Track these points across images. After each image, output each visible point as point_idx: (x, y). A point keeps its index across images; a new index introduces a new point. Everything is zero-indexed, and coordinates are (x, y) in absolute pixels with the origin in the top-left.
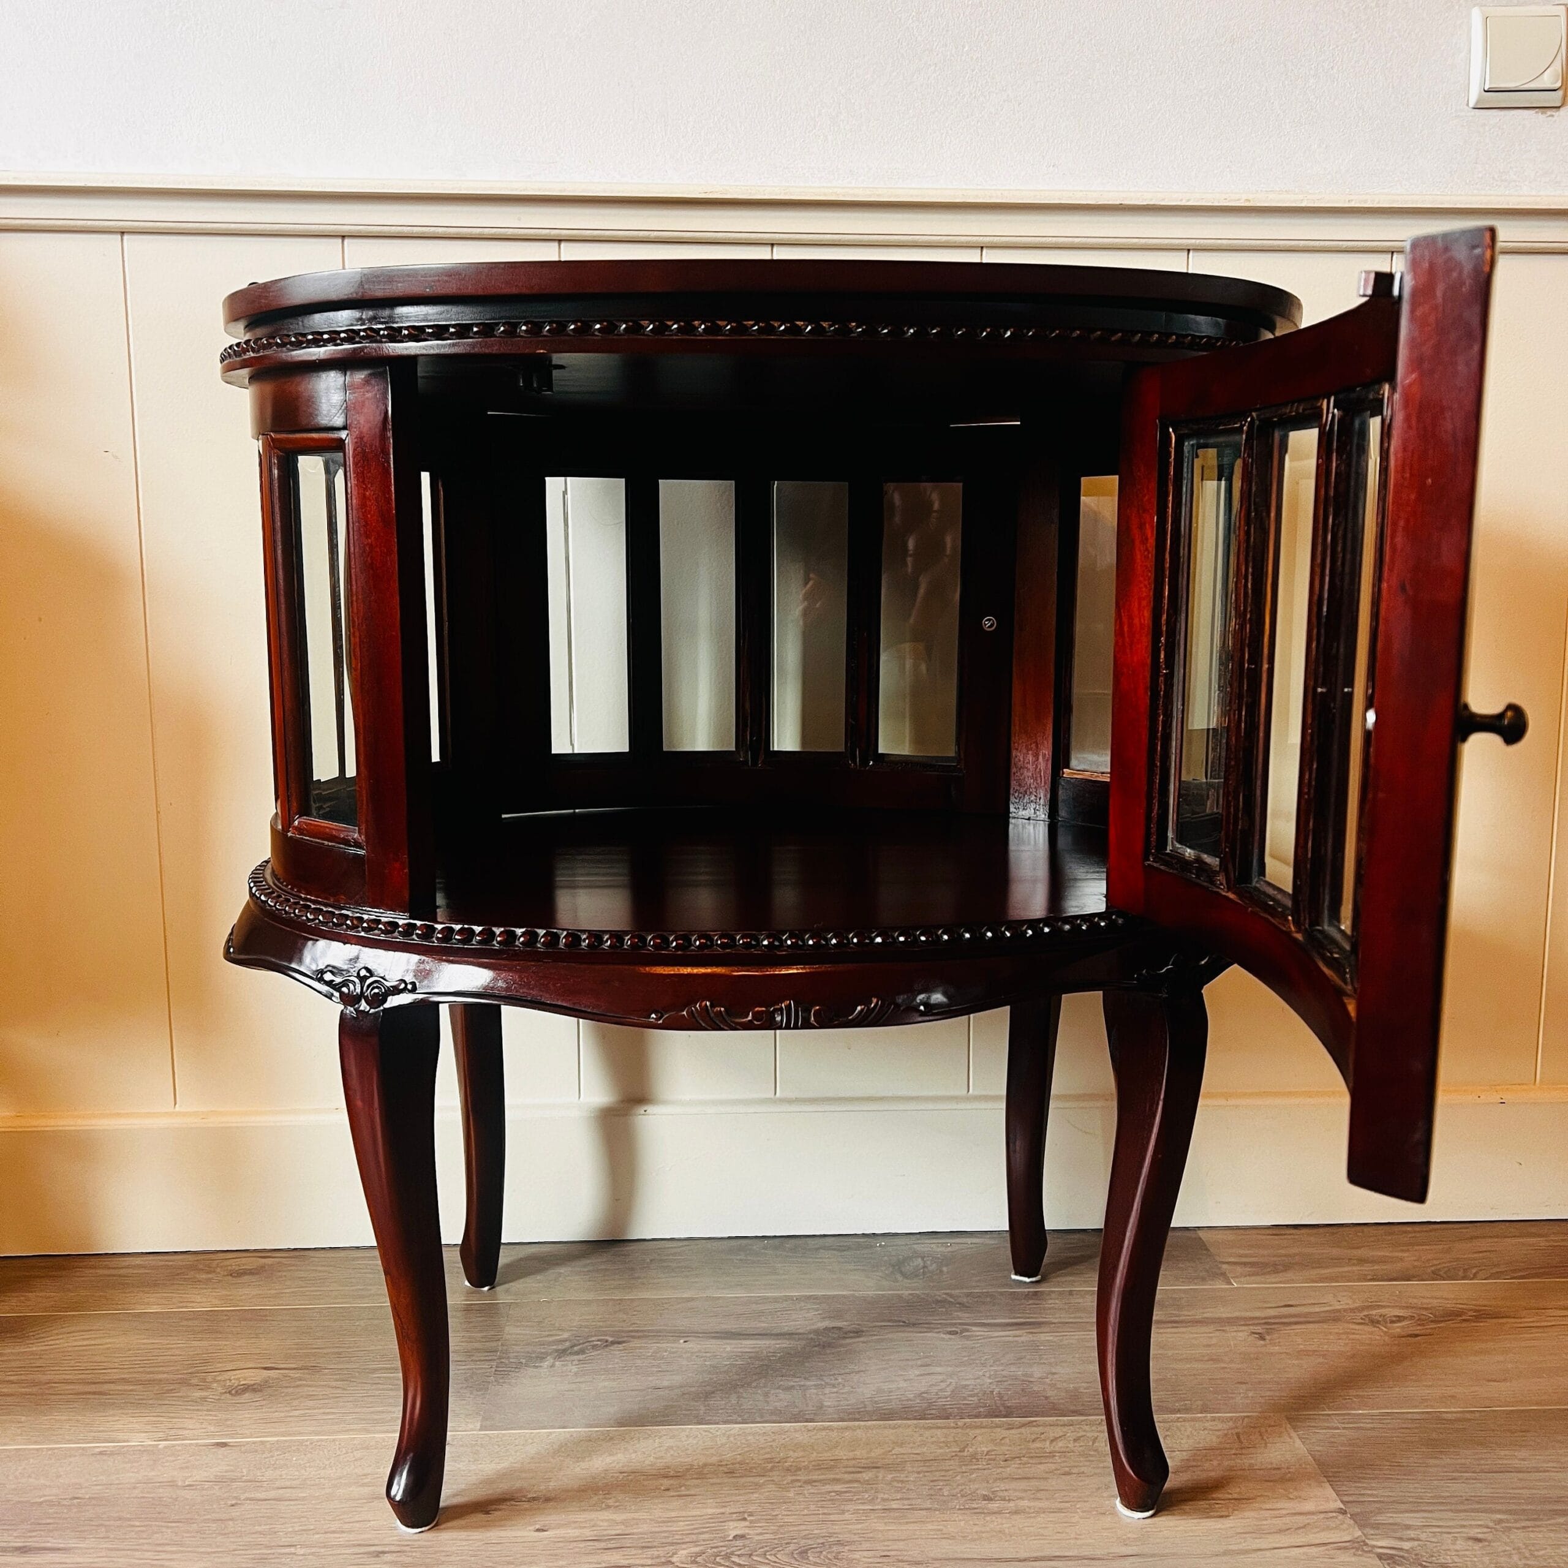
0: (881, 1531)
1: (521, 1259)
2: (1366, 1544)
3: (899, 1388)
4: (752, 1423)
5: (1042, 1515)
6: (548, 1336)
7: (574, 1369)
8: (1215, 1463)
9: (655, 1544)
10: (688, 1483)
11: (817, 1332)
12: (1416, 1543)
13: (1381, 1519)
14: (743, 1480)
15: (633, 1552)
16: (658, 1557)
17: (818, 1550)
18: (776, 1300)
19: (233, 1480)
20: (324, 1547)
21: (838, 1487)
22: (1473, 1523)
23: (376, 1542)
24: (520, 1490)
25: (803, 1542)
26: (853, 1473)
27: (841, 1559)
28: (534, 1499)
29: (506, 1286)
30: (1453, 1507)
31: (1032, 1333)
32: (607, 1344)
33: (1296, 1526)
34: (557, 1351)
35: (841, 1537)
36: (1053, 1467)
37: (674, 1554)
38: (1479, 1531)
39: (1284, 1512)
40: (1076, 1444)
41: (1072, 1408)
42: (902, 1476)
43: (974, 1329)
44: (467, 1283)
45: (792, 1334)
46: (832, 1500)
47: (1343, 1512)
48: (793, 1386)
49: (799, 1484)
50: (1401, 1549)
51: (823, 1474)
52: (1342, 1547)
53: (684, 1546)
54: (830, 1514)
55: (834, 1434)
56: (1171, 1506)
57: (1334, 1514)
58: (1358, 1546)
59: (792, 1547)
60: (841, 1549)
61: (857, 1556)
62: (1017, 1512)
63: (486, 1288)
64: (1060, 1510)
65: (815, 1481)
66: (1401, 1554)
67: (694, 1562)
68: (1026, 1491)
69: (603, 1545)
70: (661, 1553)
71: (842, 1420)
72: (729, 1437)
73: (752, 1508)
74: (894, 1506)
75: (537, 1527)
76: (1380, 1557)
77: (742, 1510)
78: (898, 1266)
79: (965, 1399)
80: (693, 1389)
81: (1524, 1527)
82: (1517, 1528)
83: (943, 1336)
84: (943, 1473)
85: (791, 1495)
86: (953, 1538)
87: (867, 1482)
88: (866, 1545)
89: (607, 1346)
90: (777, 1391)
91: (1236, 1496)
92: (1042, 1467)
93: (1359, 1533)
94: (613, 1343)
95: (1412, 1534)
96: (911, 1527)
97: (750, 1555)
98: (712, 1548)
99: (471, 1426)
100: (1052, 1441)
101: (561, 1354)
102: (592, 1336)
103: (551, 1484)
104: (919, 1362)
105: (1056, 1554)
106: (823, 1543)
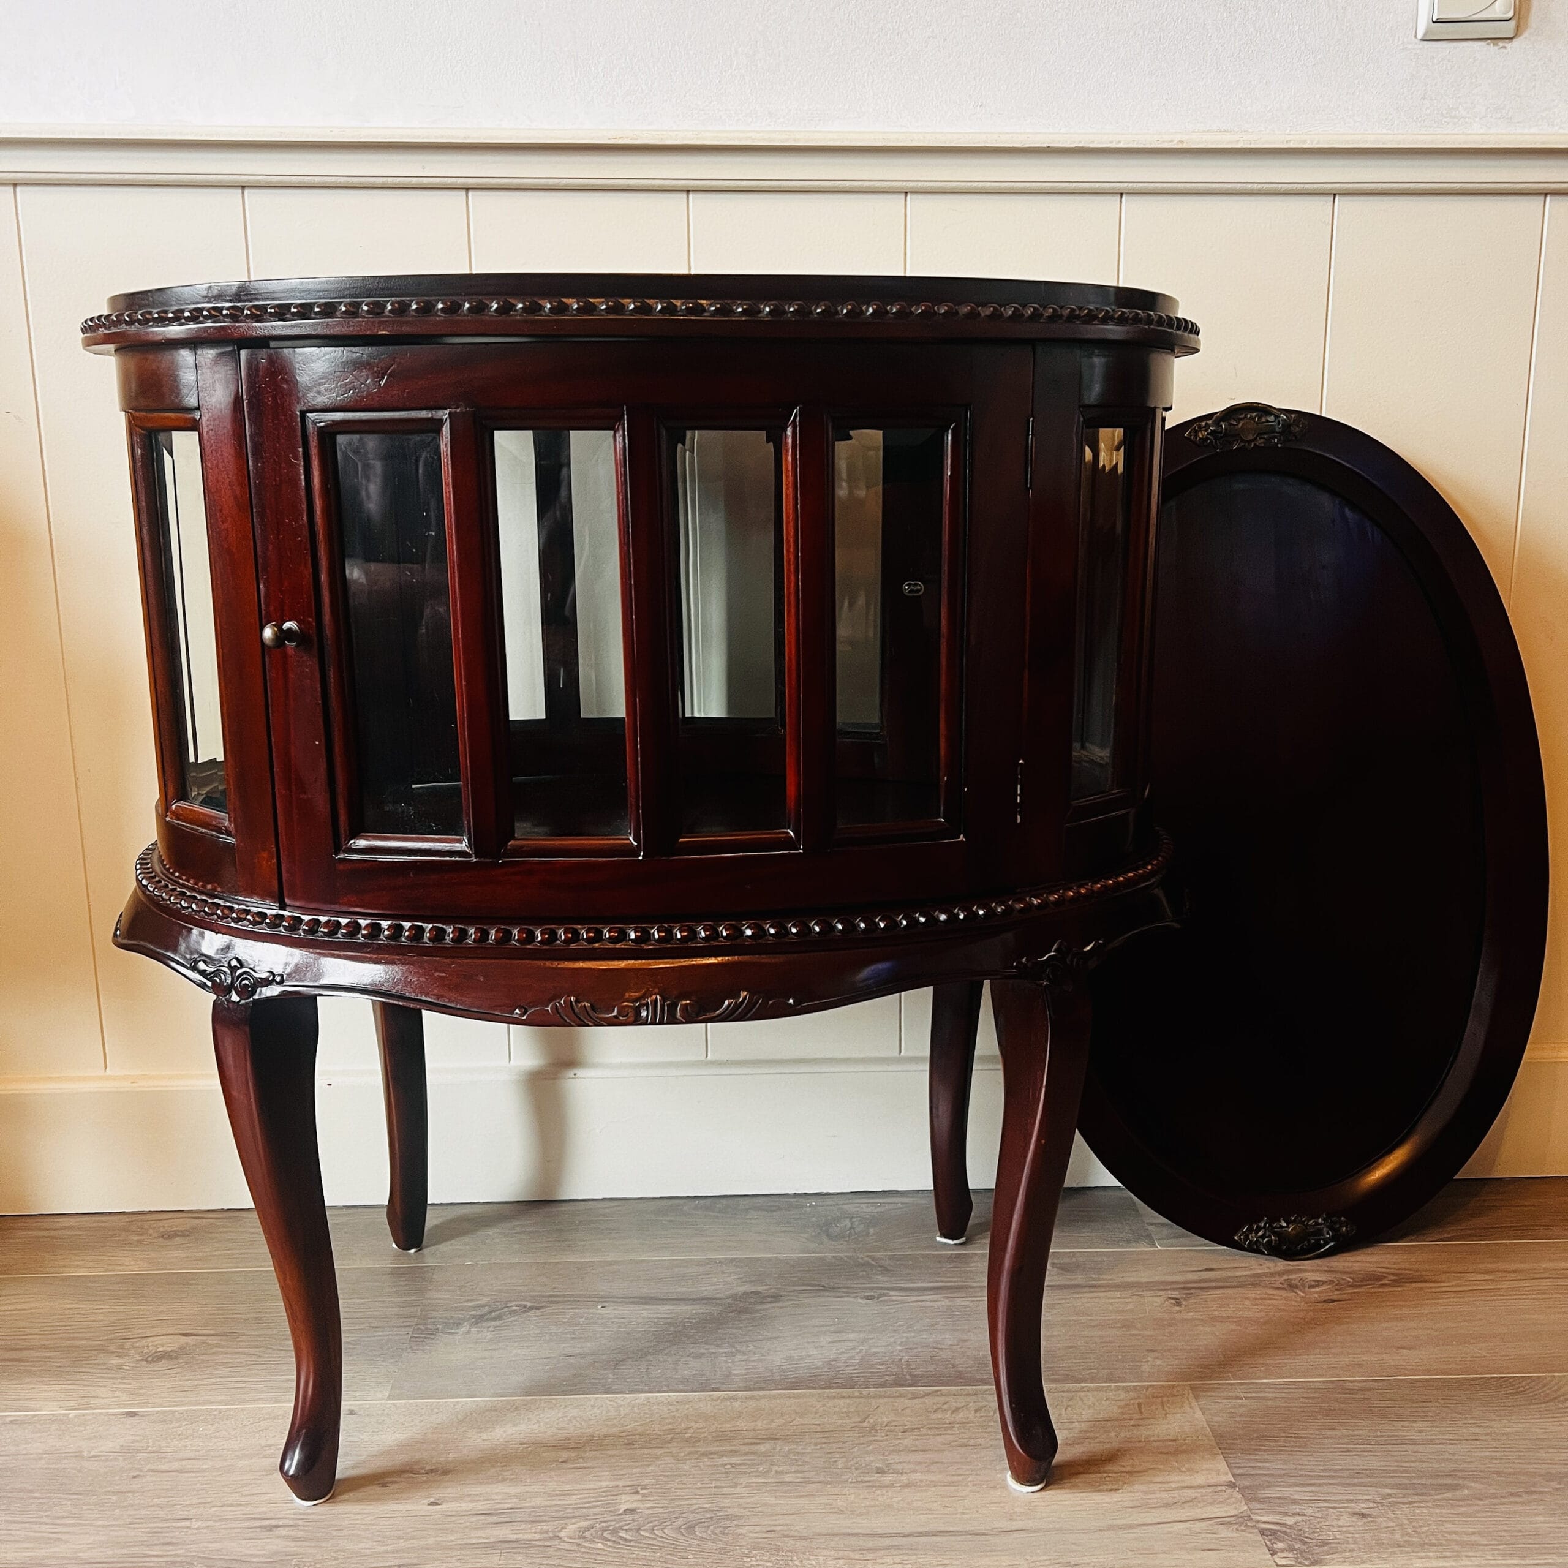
0: (771, 1505)
1: (452, 1221)
2: (1250, 1519)
3: (809, 1356)
4: (659, 1392)
5: (933, 1489)
6: (468, 1301)
7: (489, 1335)
8: (1113, 1434)
9: (546, 1518)
10: (587, 1455)
11: (735, 1297)
12: (1300, 1518)
13: (1271, 1492)
14: (639, 1452)
15: (523, 1526)
16: (547, 1532)
17: (706, 1524)
18: (699, 1263)
19: (138, 1451)
21: (735, 1460)
22: (1360, 1497)
23: (268, 1516)
24: (417, 1463)
25: (692, 1516)
26: (751, 1444)
27: (727, 1534)
28: (432, 1471)
29: (433, 1248)
30: (1343, 1481)
31: (948, 1298)
32: (526, 1309)
33: (1183, 1500)
34: (474, 1317)
35: (730, 1511)
36: (951, 1438)
37: (563, 1528)
38: (1363, 1505)
39: (1173, 1485)
40: (978, 1415)
41: (978, 1377)
42: (799, 1449)
43: (892, 1293)
44: (394, 1245)
45: (711, 1299)
46: (727, 1473)
47: (1232, 1485)
48: (703, 1354)
49: (696, 1456)
50: (1285, 1525)
51: (721, 1446)
52: (1224, 1522)
53: (573, 1520)
54: (723, 1487)
55: (737, 1404)
56: (1061, 1480)
57: (1223, 1488)
58: (1242, 1521)
59: (680, 1522)
60: (728, 1523)
61: (743, 1531)
62: (907, 1486)
63: (413, 1251)
64: (951, 1484)
65: (712, 1454)
66: (1284, 1529)
67: (582, 1537)
68: (920, 1463)
69: (494, 1519)
70: (550, 1528)
71: (750, 1390)
72: (633, 1407)
73: (646, 1482)
74: (787, 1480)
75: (432, 1500)
76: (1264, 1532)
77: (635, 1483)
78: (825, 1229)
79: (872, 1366)
80: (604, 1357)
81: (1411, 1503)
82: (1403, 1503)
83: (860, 1300)
84: (840, 1445)
85: (687, 1467)
86: (841, 1512)
87: (765, 1454)
88: (754, 1520)
89: (525, 1311)
90: (688, 1359)
91: (1128, 1469)
92: (939, 1439)
93: (1246, 1508)
94: (531, 1308)
95: (1297, 1508)
96: (801, 1501)
97: (638, 1530)
98: (601, 1522)
99: (380, 1395)
100: (953, 1412)
101: (480, 1319)
102: (511, 1301)
103: (451, 1455)
104: (832, 1329)
105: (942, 1529)
106: (711, 1518)
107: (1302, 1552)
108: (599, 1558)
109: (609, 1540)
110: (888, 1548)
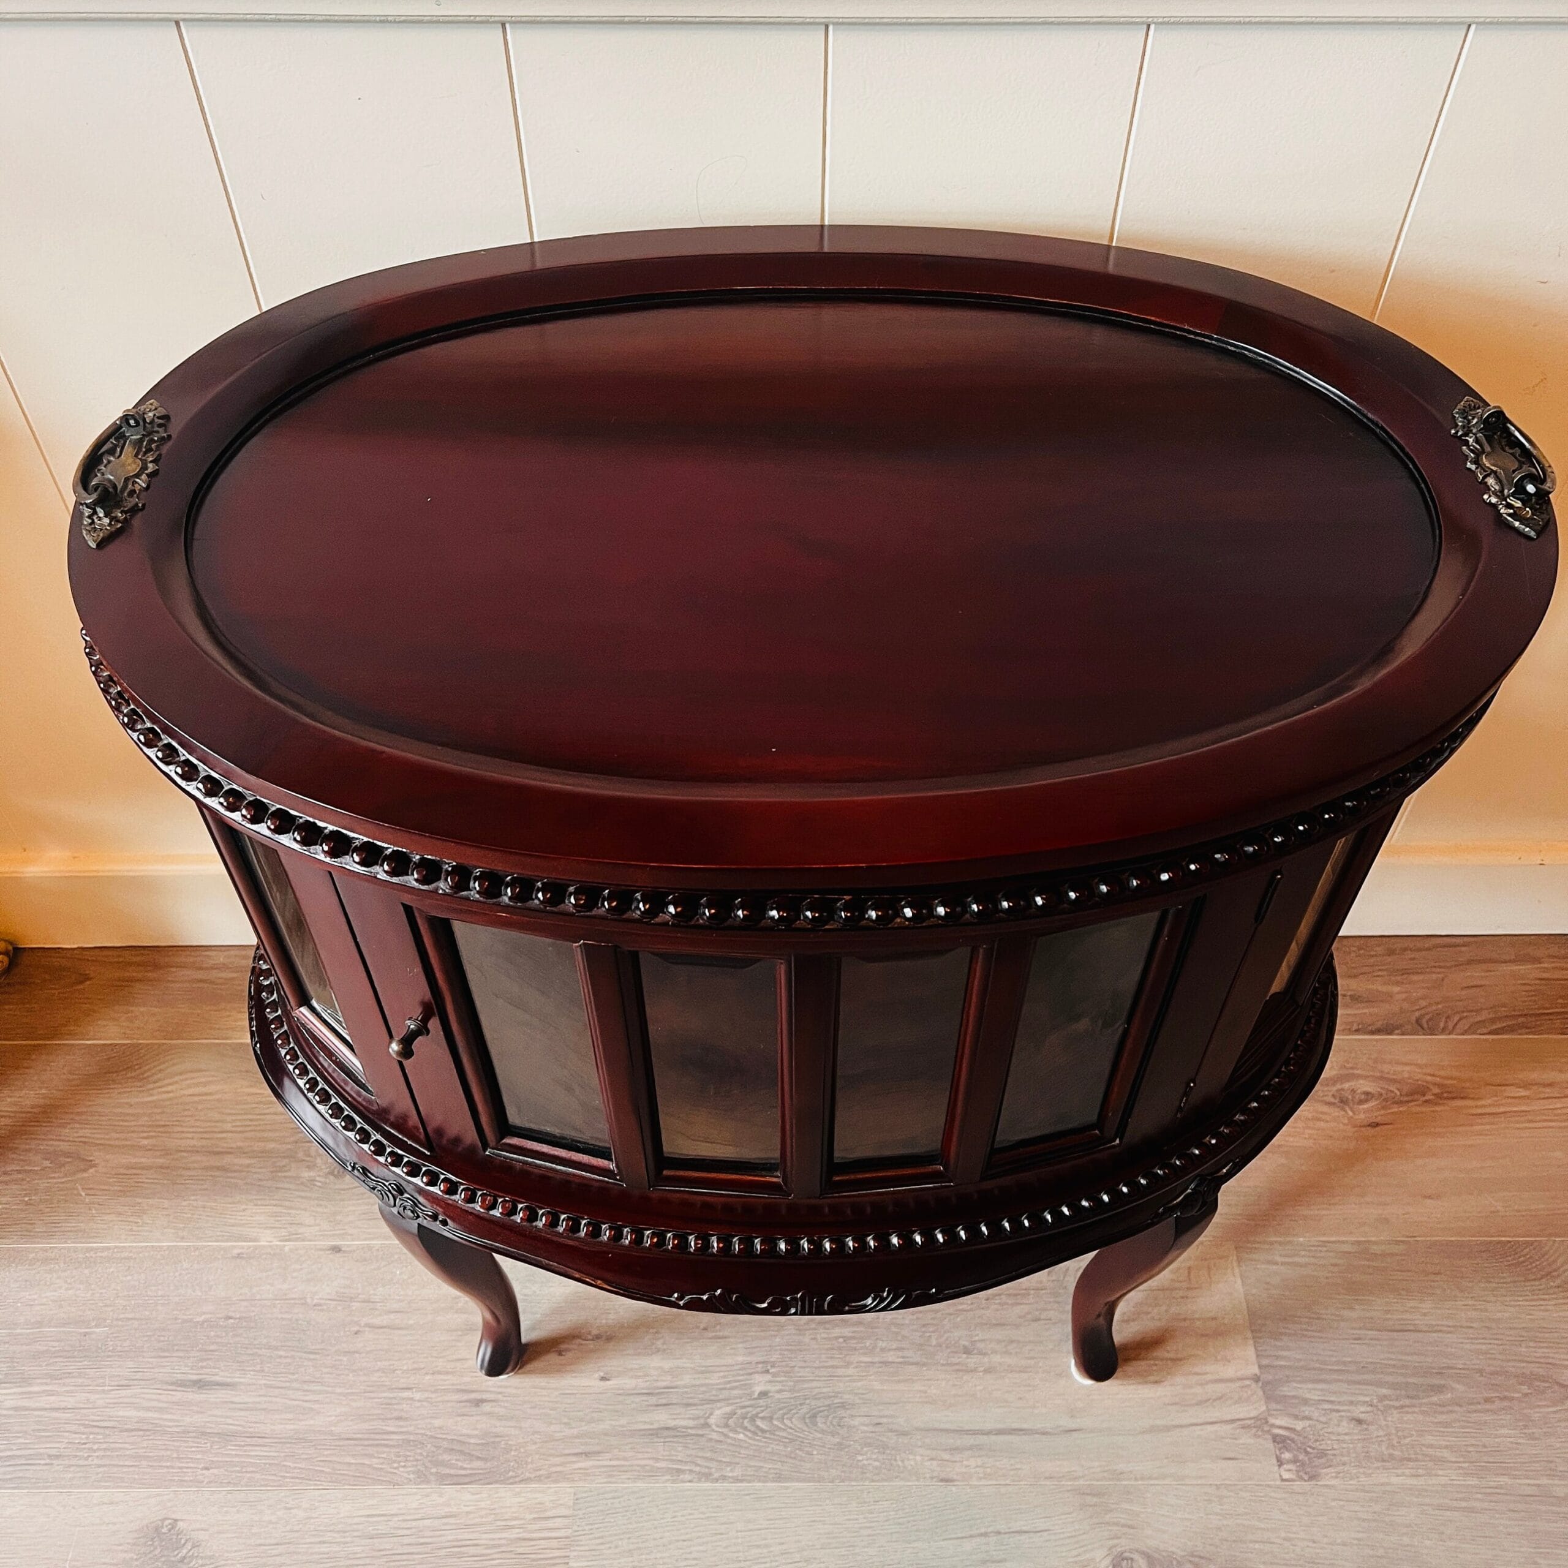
2: (1267, 1423)
5: (1010, 1375)
8: (1163, 1309)
9: (696, 1401)
12: (1308, 1423)
15: (680, 1409)
16: (698, 1418)
17: (826, 1413)
19: (352, 1299)
20: (436, 1391)
24: (585, 1324)
25: (813, 1403)
28: (597, 1337)
35: (844, 1398)
38: (1362, 1409)
46: (840, 1348)
47: (1256, 1379)
50: (1294, 1430)
53: (719, 1405)
54: (837, 1367)
57: (1248, 1382)
58: (1260, 1424)
62: (987, 1371)
64: (1023, 1370)
66: (1293, 1436)
67: (726, 1426)
68: (1000, 1342)
69: (654, 1400)
70: (701, 1413)
73: (774, 1358)
75: (602, 1374)
76: (1276, 1439)
77: (765, 1359)
84: (933, 1315)
85: (806, 1340)
91: (1172, 1355)
93: (1264, 1408)
96: (901, 1386)
97: (771, 1418)
98: (741, 1408)
103: (611, 1316)
105: (1015, 1426)
106: (829, 1405)
107: (1303, 1464)
108: (743, 1451)
109: (750, 1431)
110: (971, 1448)
